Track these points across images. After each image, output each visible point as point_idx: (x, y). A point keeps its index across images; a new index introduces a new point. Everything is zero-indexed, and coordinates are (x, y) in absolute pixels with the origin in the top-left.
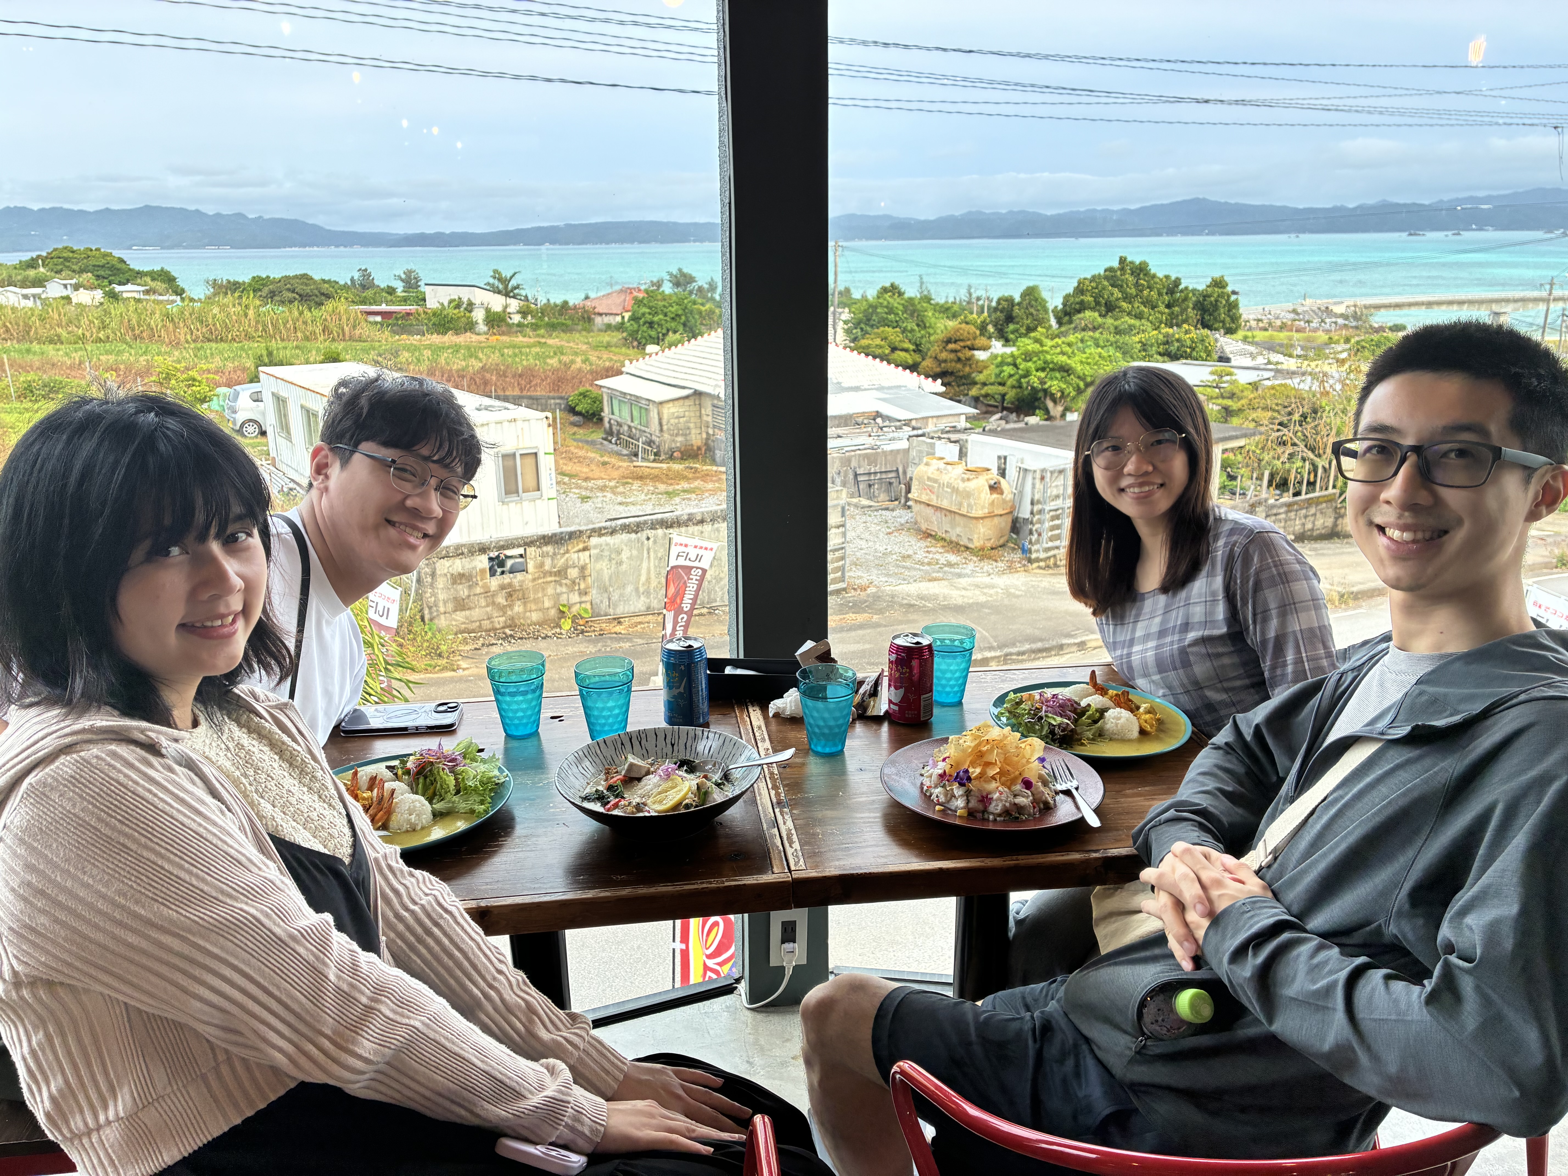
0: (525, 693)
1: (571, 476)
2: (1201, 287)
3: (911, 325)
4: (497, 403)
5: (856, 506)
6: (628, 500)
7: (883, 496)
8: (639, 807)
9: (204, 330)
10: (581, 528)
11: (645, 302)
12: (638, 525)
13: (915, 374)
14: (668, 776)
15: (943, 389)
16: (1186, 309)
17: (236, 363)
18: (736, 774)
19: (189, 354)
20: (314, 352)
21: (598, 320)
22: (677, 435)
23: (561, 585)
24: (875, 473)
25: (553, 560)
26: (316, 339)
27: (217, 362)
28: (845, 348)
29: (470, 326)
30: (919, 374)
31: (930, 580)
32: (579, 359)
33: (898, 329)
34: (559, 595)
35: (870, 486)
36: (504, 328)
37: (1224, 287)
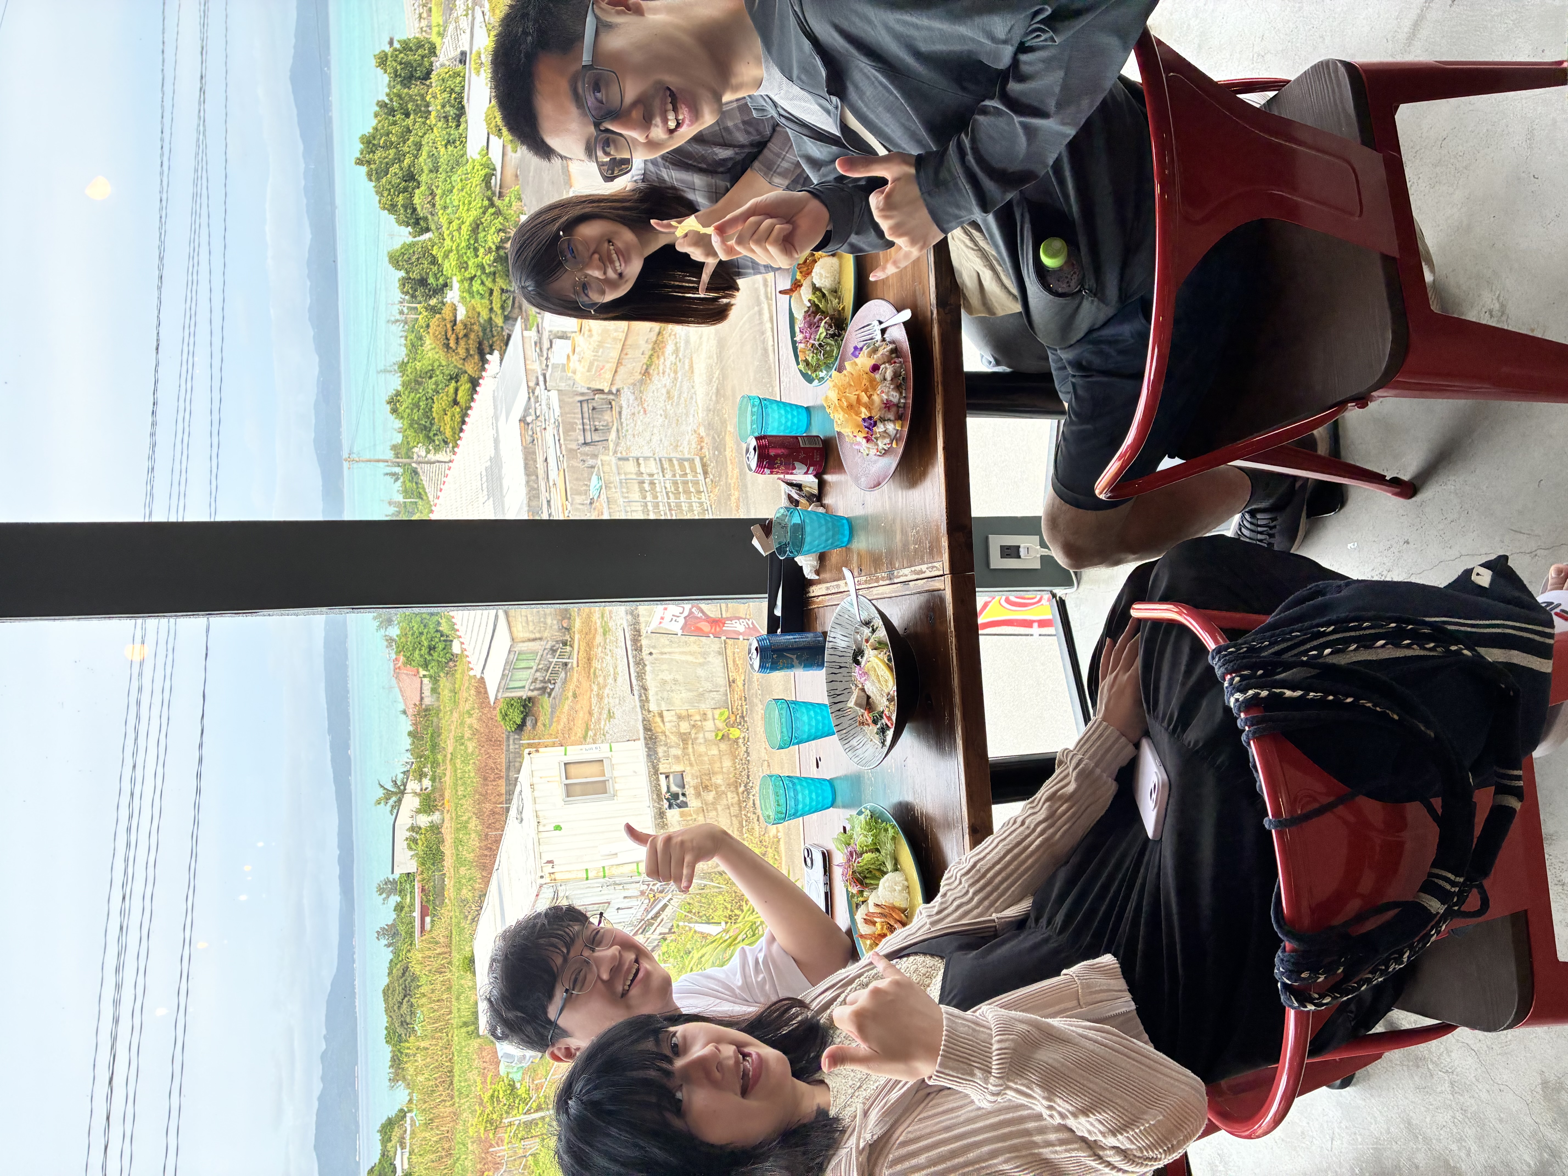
0: (796, 792)
1: (587, 729)
2: (386, 78)
3: (430, 385)
4: (515, 801)
5: (617, 445)
6: (612, 673)
7: (607, 416)
8: (890, 700)
9: (441, 1089)
10: (640, 718)
11: (408, 655)
12: (637, 664)
13: (481, 381)
14: (865, 673)
15: (496, 353)
16: (411, 96)
17: (475, 1056)
18: (865, 616)
19: (465, 1104)
20: (463, 982)
21: (427, 701)
22: (545, 623)
23: (696, 739)
24: (583, 424)
25: (670, 747)
26: (449, 980)
27: (474, 1076)
28: (455, 453)
29: (435, 829)
30: (481, 377)
31: (692, 372)
32: (468, 721)
33: (435, 398)
34: (706, 740)
35: (596, 430)
36: (437, 795)
37: (386, 55)
